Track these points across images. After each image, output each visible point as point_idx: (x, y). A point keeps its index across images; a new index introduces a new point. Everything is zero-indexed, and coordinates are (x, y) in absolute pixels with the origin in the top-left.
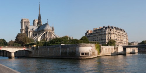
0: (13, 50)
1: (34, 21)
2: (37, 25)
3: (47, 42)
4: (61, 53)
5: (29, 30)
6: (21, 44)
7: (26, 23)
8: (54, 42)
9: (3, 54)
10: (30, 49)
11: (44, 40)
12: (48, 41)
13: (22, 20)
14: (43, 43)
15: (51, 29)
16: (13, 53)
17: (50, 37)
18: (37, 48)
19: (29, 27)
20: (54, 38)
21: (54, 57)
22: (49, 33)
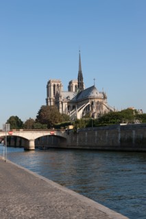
0: (31, 136)
1: (71, 83)
2: (76, 91)
3: (94, 121)
4: (121, 141)
5: (61, 100)
6: (46, 125)
7: (56, 88)
8: (107, 120)
9: (15, 143)
10: (62, 133)
11: (89, 117)
12: (95, 117)
13: (49, 82)
14: (86, 121)
15: (101, 96)
16: (32, 140)
17: (99, 112)
18: (75, 132)
19: (61, 94)
20: (107, 112)
21: (106, 148)
22: (98, 103)
